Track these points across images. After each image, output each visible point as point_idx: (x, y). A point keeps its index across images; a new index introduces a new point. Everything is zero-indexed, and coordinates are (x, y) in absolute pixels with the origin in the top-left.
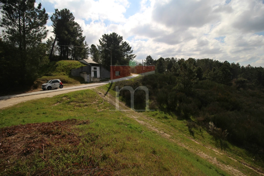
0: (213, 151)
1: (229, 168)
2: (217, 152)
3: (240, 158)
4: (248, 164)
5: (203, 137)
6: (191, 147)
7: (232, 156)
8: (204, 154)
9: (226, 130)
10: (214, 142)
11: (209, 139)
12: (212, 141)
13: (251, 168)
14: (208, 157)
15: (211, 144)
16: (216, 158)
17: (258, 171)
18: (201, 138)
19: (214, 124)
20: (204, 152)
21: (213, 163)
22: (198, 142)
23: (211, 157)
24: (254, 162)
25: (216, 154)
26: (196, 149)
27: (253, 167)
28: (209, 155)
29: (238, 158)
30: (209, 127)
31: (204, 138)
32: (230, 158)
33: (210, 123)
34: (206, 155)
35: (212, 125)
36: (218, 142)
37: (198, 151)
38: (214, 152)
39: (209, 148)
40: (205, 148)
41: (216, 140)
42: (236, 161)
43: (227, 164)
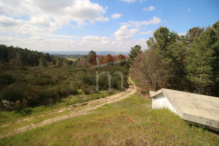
0: (24, 121)
1: (45, 122)
2: (28, 120)
3: (43, 112)
4: (50, 112)
5: (5, 117)
6: (4, 134)
7: (39, 115)
8: (22, 128)
9: (24, 100)
10: (19, 114)
11: (12, 116)
12: (16, 115)
13: (53, 113)
14: (27, 128)
15: (18, 118)
16: (32, 124)
17: (56, 112)
18: (4, 119)
19: (8, 100)
20: (20, 127)
21: (34, 128)
22: (5, 125)
23: (29, 126)
24: (51, 109)
25: (29, 121)
26: (11, 131)
27: (53, 112)
28: (26, 126)
29: (43, 113)
30: (4, 106)
31: (7, 118)
32: (39, 116)
33: (3, 101)
34: (24, 128)
35: (7, 102)
36: (22, 113)
37: (15, 131)
38: (26, 121)
39: (19, 121)
40: (17, 124)
41: (19, 112)
42: (43, 115)
43: (42, 121)
